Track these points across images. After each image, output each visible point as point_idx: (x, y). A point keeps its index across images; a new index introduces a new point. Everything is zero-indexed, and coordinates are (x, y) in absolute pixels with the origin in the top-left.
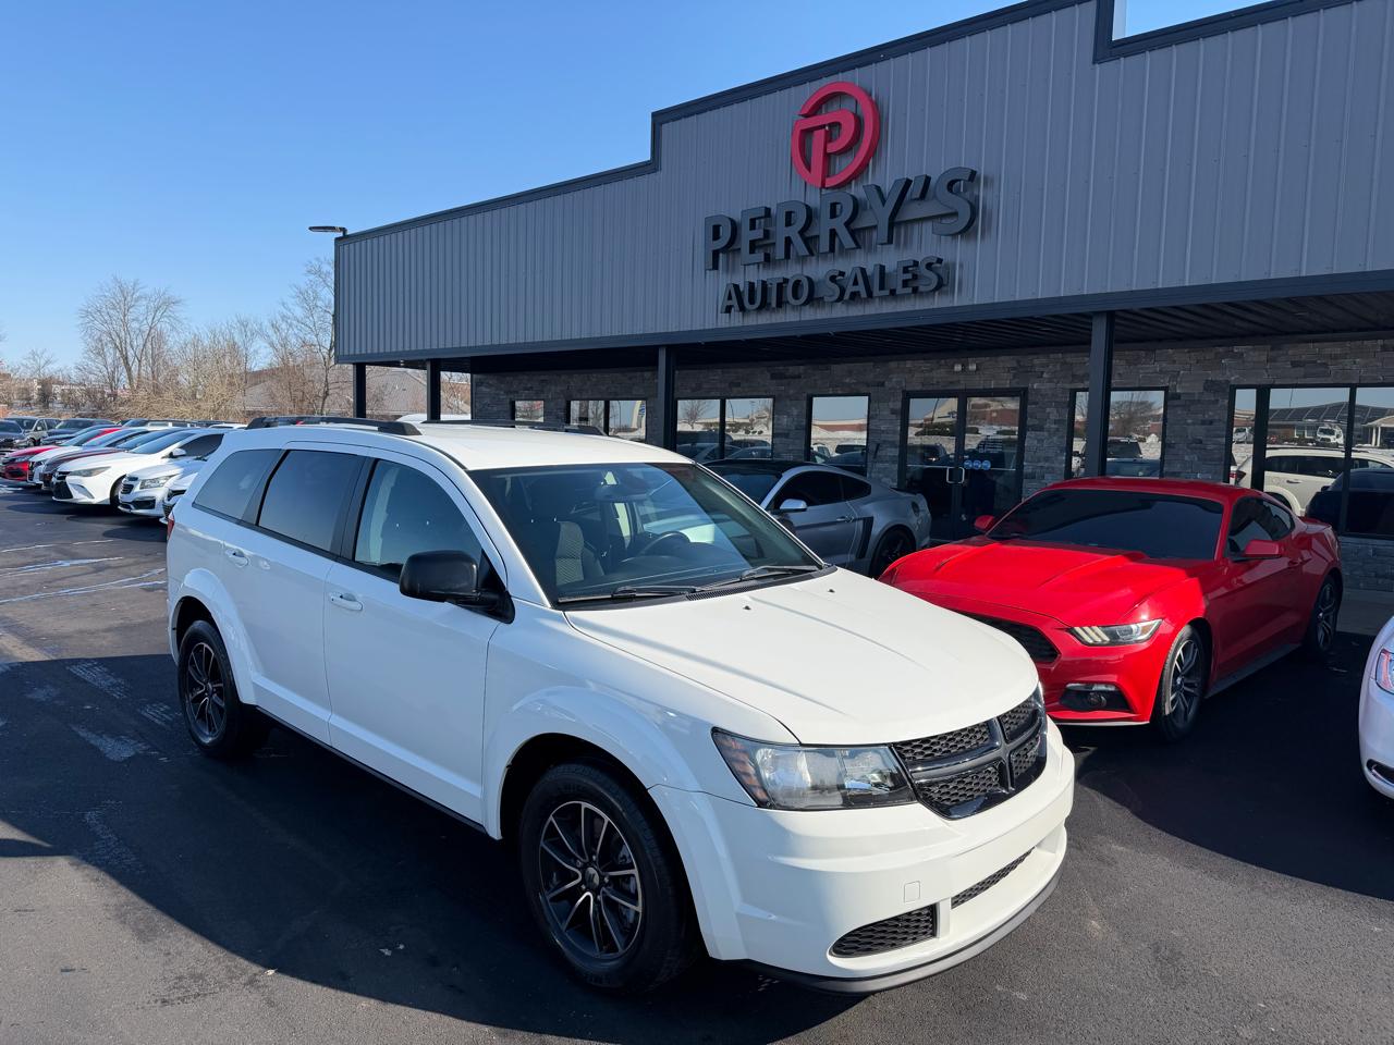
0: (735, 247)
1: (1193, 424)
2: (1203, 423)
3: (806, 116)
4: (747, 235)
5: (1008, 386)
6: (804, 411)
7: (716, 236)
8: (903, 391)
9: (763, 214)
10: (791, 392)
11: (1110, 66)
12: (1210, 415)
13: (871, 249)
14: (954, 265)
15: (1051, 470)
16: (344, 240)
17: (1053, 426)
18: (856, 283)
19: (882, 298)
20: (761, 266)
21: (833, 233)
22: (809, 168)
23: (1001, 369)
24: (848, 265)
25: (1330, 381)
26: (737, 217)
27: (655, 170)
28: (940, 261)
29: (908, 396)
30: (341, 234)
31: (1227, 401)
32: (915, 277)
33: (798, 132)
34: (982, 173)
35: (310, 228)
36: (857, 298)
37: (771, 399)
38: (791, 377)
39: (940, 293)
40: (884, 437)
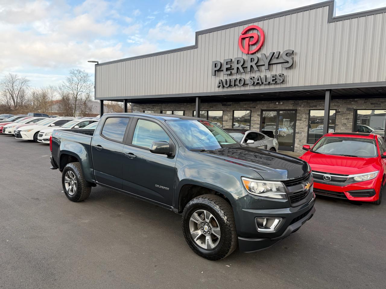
0: (221, 69)
1: (344, 119)
2: (346, 119)
3: (243, 34)
4: (225, 67)
5: (291, 108)
6: (232, 115)
7: (215, 67)
8: (261, 110)
9: (230, 61)
10: (228, 109)
12: (348, 117)
13: (262, 71)
14: (287, 76)
15: (304, 131)
16: (98, 65)
17: (304, 119)
18: (258, 80)
19: (266, 84)
20: (229, 75)
21: (251, 66)
23: (289, 104)
24: (256, 75)
25: (381, 108)
26: (222, 62)
27: (196, 48)
28: (283, 75)
30: (97, 63)
31: (353, 113)
32: (276, 79)
33: (240, 39)
34: (295, 52)
35: (88, 61)
36: (258, 84)
37: (222, 111)
38: (228, 105)
39: (282, 83)
40: (255, 122)
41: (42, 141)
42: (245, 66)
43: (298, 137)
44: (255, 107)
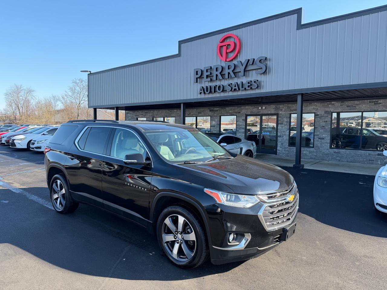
0: (202, 77)
1: (322, 122)
2: (325, 122)
3: (221, 42)
4: (205, 74)
5: (273, 113)
6: (219, 120)
7: (197, 74)
8: (246, 114)
9: (210, 68)
10: (215, 115)
11: (301, 31)
12: (326, 120)
13: (239, 77)
14: (261, 81)
15: (285, 135)
17: (285, 123)
18: (235, 86)
19: (242, 90)
20: (209, 82)
21: (229, 73)
22: (222, 56)
23: (271, 108)
24: (234, 81)
25: (356, 111)
26: (203, 69)
27: (180, 56)
28: (258, 81)
29: (247, 116)
30: (89, 73)
31: (330, 116)
32: (251, 85)
33: (219, 47)
34: (268, 58)
35: (81, 71)
36: (236, 90)
37: (210, 117)
38: (215, 111)
39: (258, 89)
40: (240, 126)
41: (34, 149)
42: (223, 73)
43: (280, 140)
44: (240, 113)
